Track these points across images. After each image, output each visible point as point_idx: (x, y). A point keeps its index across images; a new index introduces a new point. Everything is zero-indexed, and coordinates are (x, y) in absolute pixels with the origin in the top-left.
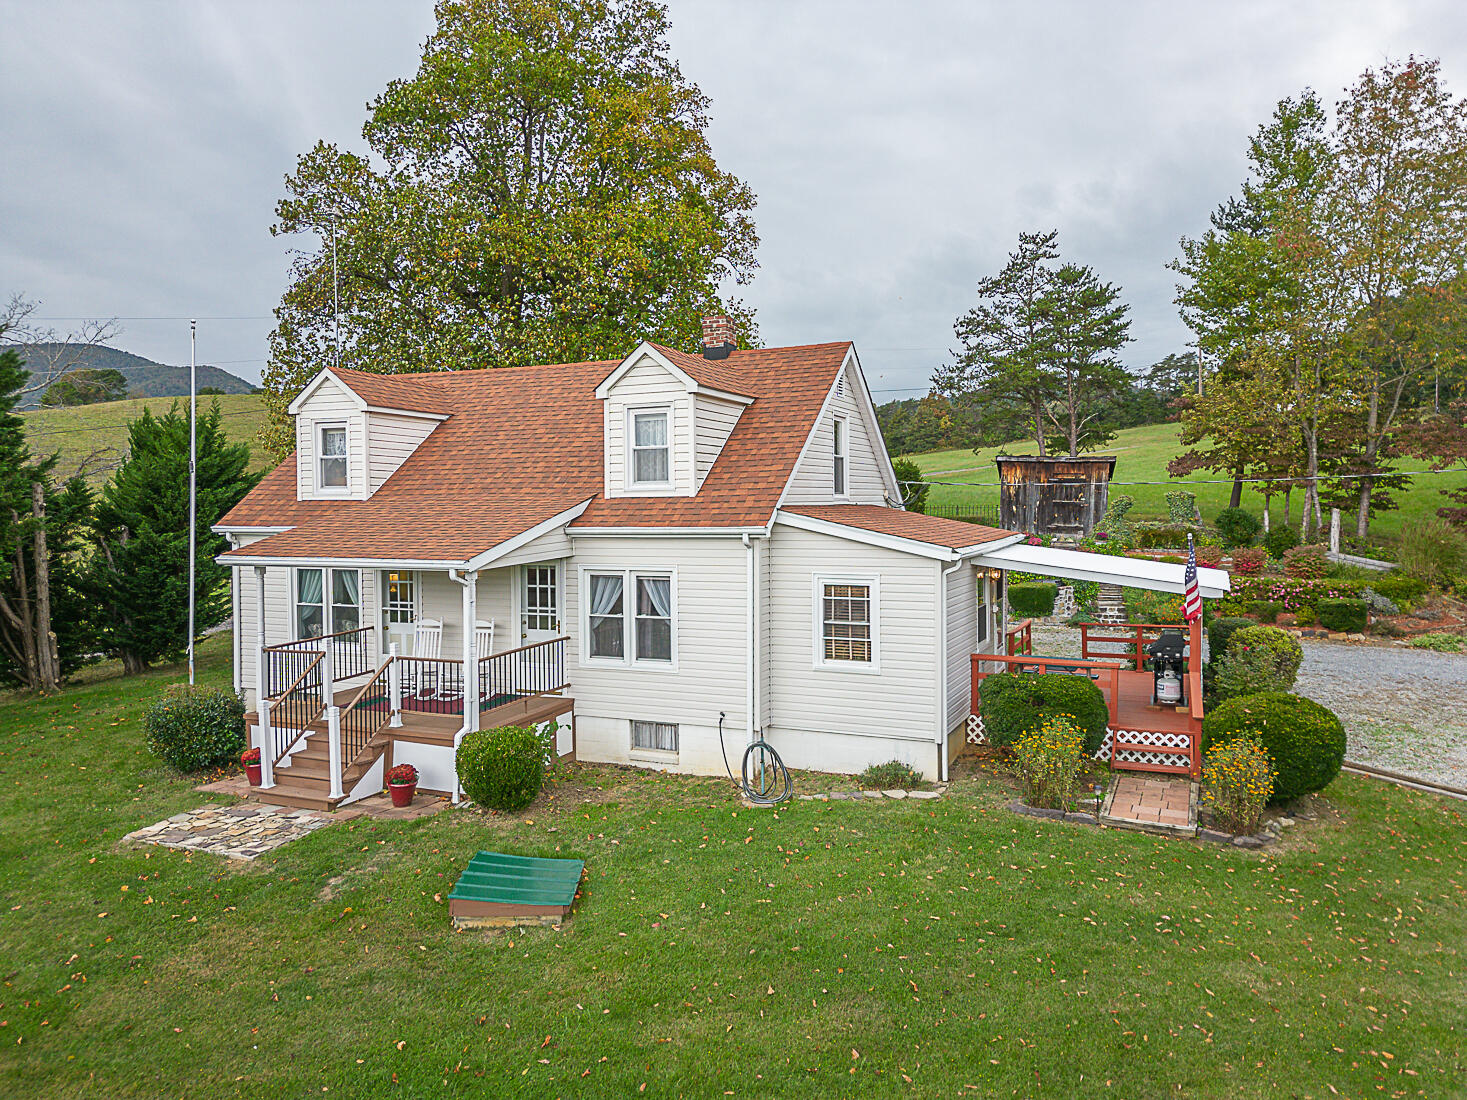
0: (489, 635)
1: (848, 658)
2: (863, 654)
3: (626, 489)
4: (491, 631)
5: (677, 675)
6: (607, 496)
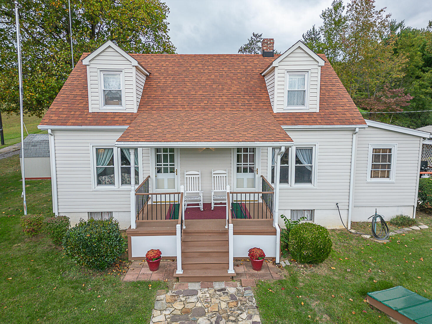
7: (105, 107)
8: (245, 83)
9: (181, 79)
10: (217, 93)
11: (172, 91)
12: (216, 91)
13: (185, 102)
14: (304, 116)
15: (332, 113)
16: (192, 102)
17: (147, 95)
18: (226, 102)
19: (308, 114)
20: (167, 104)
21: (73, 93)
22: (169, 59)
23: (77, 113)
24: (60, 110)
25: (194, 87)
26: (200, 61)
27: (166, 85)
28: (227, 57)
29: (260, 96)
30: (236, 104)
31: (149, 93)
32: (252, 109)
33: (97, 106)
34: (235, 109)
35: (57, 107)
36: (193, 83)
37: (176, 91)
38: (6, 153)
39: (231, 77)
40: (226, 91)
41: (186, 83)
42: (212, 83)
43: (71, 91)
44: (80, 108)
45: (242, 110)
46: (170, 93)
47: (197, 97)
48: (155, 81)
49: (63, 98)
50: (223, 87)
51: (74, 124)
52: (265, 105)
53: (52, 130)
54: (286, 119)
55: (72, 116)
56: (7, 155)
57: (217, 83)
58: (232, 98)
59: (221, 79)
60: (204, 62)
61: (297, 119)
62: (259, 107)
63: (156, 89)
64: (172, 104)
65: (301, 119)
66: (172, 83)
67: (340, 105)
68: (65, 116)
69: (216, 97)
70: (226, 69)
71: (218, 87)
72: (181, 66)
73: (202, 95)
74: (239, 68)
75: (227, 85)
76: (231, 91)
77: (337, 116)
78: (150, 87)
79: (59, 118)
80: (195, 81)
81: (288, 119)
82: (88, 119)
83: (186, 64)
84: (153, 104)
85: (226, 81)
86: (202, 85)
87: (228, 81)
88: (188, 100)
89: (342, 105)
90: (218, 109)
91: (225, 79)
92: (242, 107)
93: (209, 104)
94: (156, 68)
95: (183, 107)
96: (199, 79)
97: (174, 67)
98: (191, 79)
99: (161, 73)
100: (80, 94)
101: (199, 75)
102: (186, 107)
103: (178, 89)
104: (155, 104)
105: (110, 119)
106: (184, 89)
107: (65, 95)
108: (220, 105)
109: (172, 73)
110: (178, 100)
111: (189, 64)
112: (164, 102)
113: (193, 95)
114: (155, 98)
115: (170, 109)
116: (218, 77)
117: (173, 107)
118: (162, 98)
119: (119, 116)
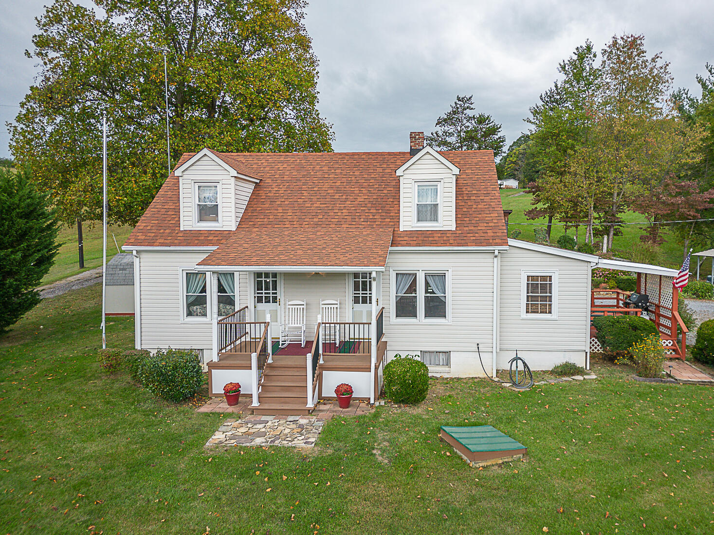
0: (337, 308)
1: (538, 312)
2: (547, 309)
3: (413, 226)
4: (338, 306)
5: (451, 325)
6: (401, 230)
7: (199, 224)
8: (376, 192)
9: (297, 187)
10: (338, 205)
11: (283, 203)
12: (337, 203)
13: (295, 217)
14: (435, 235)
15: (471, 232)
16: (304, 217)
17: (252, 209)
18: (346, 217)
19: (441, 232)
20: (273, 220)
21: (165, 207)
22: (288, 159)
23: (167, 231)
24: (149, 228)
25: (312, 197)
26: (327, 162)
27: (277, 195)
28: (363, 157)
29: (391, 209)
30: (357, 220)
31: (255, 206)
32: (375, 226)
33: (190, 223)
34: (354, 226)
35: (145, 224)
36: (311, 192)
37: (288, 203)
38: (86, 281)
39: (361, 184)
40: (349, 203)
41: (303, 192)
42: (335, 192)
43: (163, 204)
44: (171, 225)
45: (363, 226)
46: (279, 206)
47: (311, 211)
48: (265, 189)
49: (153, 213)
50: (347, 197)
51: (162, 245)
52: (393, 220)
53: (137, 252)
54: (412, 239)
55: (161, 235)
56: (86, 282)
57: (342, 192)
58: (355, 211)
59: (347, 187)
60: (332, 164)
61: (425, 239)
62: (384, 223)
63: (263, 200)
64: (279, 220)
65: (430, 239)
66: (285, 192)
67: (484, 221)
68: (153, 234)
69: (335, 211)
70: (357, 173)
71: (341, 197)
72: (302, 169)
73: (319, 208)
74: (375, 171)
75: (353, 195)
76: (356, 203)
77: (476, 235)
78: (257, 197)
79: (146, 238)
80: (315, 189)
81: (415, 239)
82: (179, 238)
83: (309, 166)
84: (257, 220)
85: (353, 189)
86: (322, 194)
87: (356, 189)
88: (299, 214)
89: (487, 221)
90: (334, 226)
91: (353, 187)
92: (363, 223)
93: (324, 220)
94: (270, 172)
95: (292, 223)
96: (320, 187)
97: (292, 171)
98: (310, 187)
99: (275, 179)
100: (173, 207)
101: (321, 181)
102: (295, 223)
103: (291, 200)
104: (258, 220)
105: (203, 238)
106: (299, 200)
107: (156, 210)
108: (337, 220)
109: (288, 179)
110: (288, 214)
111: (312, 166)
112: (271, 217)
113: (308, 208)
114: (260, 212)
115: (276, 226)
116: (345, 184)
117: (280, 223)
118: (269, 211)
119: (214, 235)
